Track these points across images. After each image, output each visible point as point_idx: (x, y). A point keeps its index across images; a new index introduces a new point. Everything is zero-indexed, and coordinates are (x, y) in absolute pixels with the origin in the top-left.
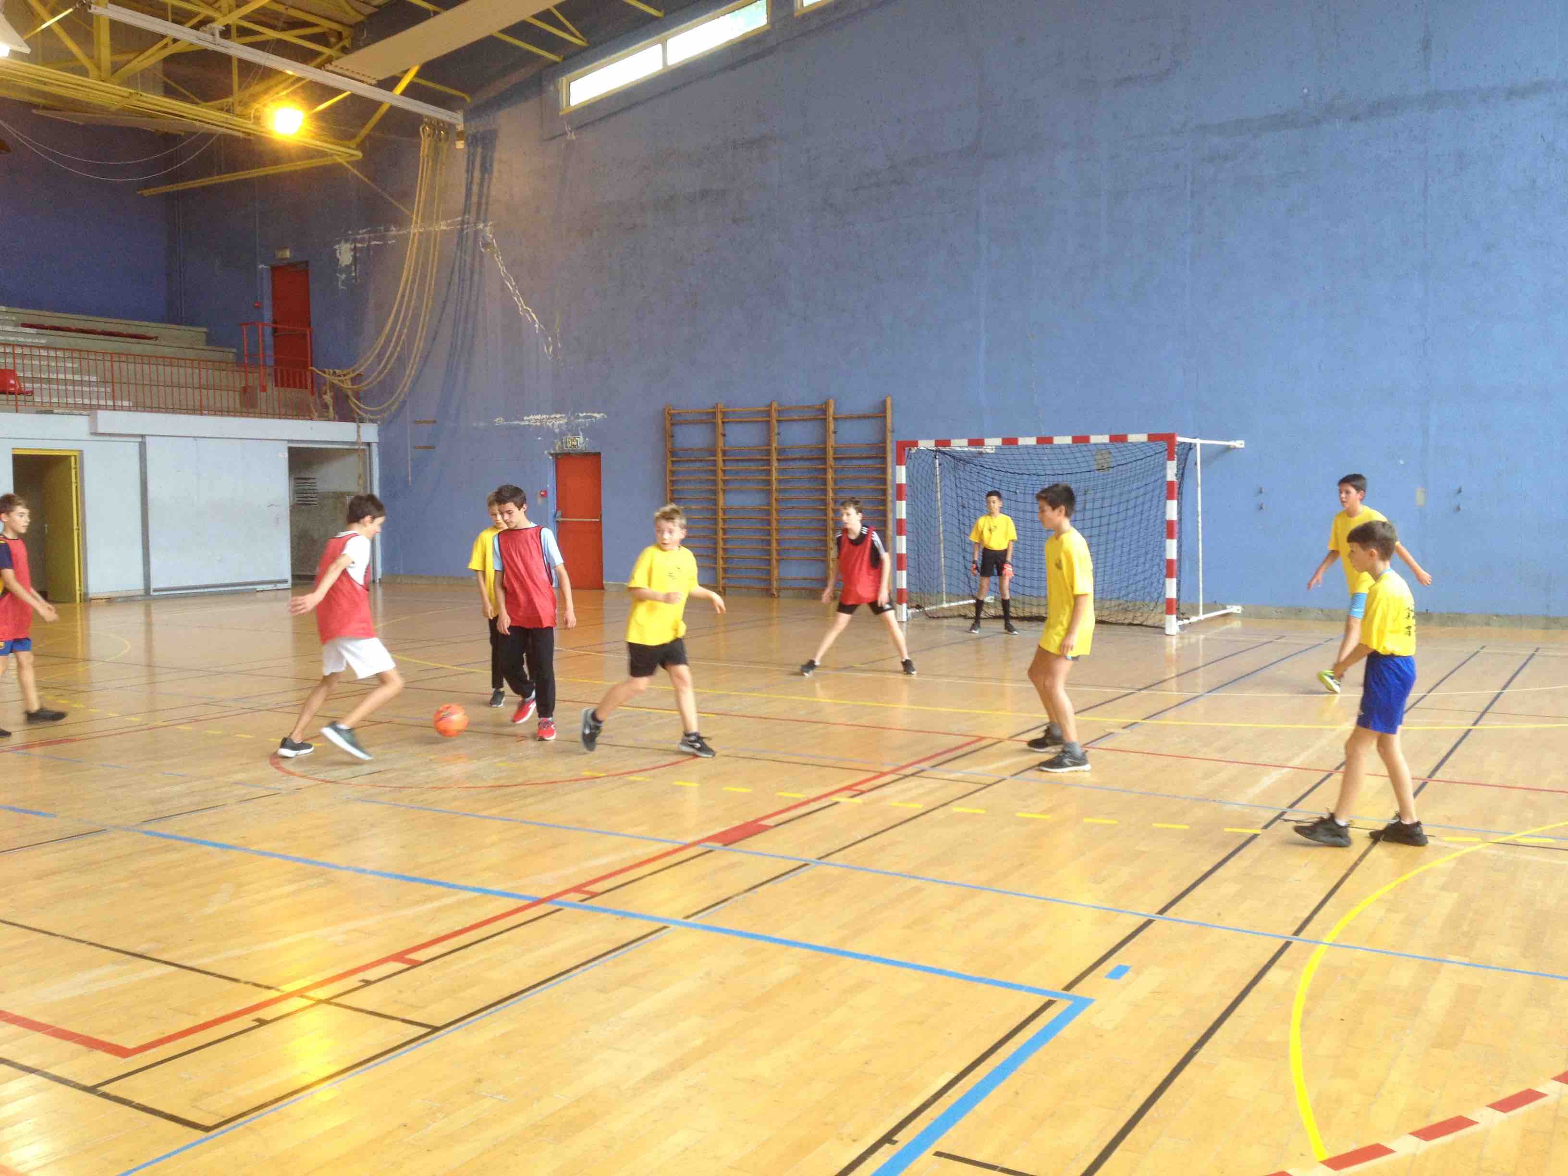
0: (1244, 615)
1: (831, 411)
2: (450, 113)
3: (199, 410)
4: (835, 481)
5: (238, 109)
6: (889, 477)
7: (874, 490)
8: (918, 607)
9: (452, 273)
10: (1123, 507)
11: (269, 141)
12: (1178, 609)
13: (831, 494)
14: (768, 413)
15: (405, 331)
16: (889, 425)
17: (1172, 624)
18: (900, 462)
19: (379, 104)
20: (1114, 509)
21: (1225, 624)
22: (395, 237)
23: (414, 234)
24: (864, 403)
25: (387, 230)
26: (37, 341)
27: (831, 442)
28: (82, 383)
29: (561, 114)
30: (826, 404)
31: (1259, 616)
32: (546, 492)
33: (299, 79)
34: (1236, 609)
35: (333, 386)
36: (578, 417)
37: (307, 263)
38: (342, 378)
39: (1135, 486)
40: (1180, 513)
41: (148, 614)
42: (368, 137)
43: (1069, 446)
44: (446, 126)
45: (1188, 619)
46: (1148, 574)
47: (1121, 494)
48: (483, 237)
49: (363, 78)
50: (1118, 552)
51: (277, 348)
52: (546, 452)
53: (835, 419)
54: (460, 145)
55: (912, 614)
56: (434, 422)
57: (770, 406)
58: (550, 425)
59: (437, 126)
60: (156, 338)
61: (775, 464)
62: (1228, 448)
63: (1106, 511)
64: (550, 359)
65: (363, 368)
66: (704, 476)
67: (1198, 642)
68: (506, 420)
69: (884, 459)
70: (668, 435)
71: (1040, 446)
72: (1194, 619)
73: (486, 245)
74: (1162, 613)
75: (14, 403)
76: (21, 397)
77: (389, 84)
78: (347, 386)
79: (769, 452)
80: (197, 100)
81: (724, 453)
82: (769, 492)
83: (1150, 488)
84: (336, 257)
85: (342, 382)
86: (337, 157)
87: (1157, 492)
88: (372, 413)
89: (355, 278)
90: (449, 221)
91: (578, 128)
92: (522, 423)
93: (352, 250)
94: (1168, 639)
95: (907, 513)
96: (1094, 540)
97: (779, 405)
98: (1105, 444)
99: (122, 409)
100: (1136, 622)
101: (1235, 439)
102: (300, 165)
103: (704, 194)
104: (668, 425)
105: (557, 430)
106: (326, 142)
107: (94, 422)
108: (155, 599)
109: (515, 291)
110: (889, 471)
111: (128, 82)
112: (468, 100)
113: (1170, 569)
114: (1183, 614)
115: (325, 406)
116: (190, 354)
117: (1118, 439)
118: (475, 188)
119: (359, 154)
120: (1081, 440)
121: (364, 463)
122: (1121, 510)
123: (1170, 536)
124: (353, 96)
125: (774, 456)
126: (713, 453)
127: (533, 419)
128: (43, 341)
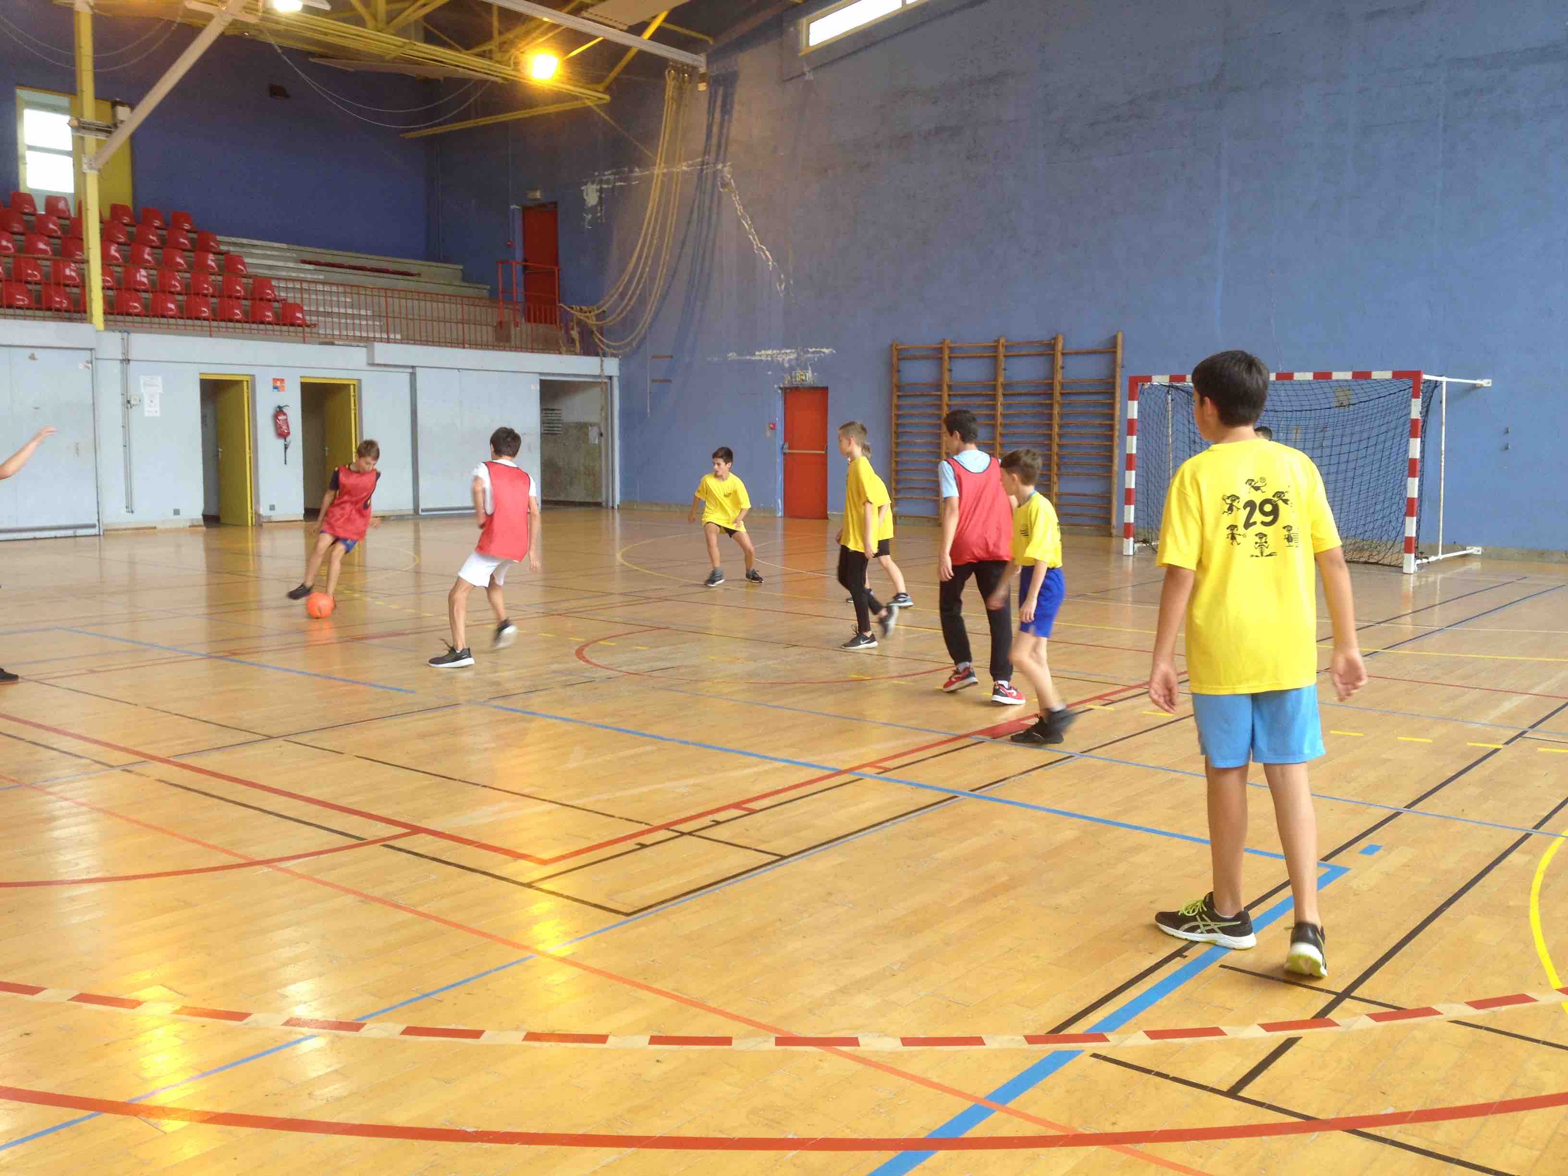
0: (1484, 557)
1: (1060, 346)
2: (695, 56)
3: (461, 343)
4: (1061, 416)
5: (497, 56)
6: (1117, 413)
7: (1101, 425)
8: (1145, 541)
9: (692, 212)
10: (1364, 444)
11: (525, 87)
12: (1417, 548)
13: (1056, 429)
14: (995, 348)
15: (647, 269)
16: (1119, 361)
17: (1411, 563)
18: (1132, 398)
19: (627, 48)
20: (1354, 447)
21: (1464, 565)
22: (637, 178)
23: (658, 176)
24: (1095, 338)
25: (631, 171)
26: (316, 277)
27: (1059, 377)
28: (360, 317)
29: (800, 54)
30: (1055, 339)
31: (1500, 557)
32: (774, 425)
33: (554, 26)
34: (1475, 550)
35: (580, 323)
36: (808, 352)
37: (555, 204)
38: (588, 314)
39: (1377, 423)
40: (1423, 451)
41: (417, 531)
42: (616, 79)
43: (1309, 383)
44: (690, 69)
45: (1427, 558)
46: (1387, 512)
47: (1361, 432)
48: (722, 178)
49: (615, 24)
50: (1356, 490)
51: (527, 287)
52: (776, 386)
53: (1063, 354)
54: (702, 87)
55: (1139, 548)
56: (672, 357)
57: (998, 341)
58: (780, 359)
59: (681, 69)
60: (419, 275)
61: (1000, 399)
62: (1474, 387)
63: (1345, 448)
64: (782, 295)
65: (608, 305)
66: (930, 411)
67: (1435, 583)
68: (739, 355)
69: (1112, 395)
70: (893, 369)
71: (1280, 382)
72: (1432, 559)
73: (724, 185)
74: (1399, 552)
75: (301, 335)
76: (307, 330)
77: (638, 29)
78: (592, 322)
79: (994, 388)
80: (458, 47)
81: (950, 387)
82: (994, 427)
83: (1393, 425)
84: (582, 197)
85: (587, 317)
86: (586, 101)
87: (1399, 430)
88: (614, 348)
89: (600, 217)
90: (690, 162)
91: (814, 69)
92: (754, 358)
93: (597, 191)
94: (1405, 577)
95: (1137, 449)
96: (1332, 478)
97: (1007, 341)
98: (1347, 381)
99: (395, 341)
100: (1371, 561)
101: (1482, 378)
102: (552, 109)
103: (939, 130)
104: (895, 359)
105: (787, 365)
106: (576, 86)
107: (371, 354)
108: (425, 518)
109: (750, 229)
110: (1118, 406)
111: (402, 32)
112: (711, 42)
113: (1411, 507)
114: (1422, 553)
115: (573, 341)
116: (450, 290)
117: (1362, 376)
118: (715, 129)
119: (607, 97)
120: (1323, 376)
121: (606, 398)
122: (1361, 447)
123: (1412, 474)
124: (605, 42)
125: (1000, 391)
126: (939, 386)
127: (763, 355)
128: (321, 277)
